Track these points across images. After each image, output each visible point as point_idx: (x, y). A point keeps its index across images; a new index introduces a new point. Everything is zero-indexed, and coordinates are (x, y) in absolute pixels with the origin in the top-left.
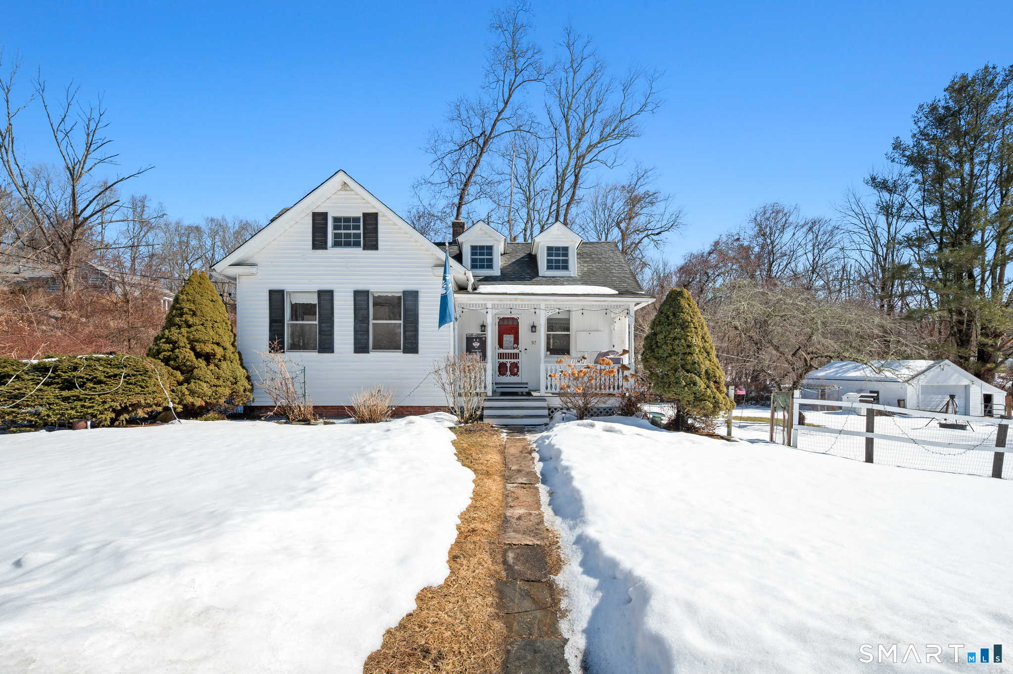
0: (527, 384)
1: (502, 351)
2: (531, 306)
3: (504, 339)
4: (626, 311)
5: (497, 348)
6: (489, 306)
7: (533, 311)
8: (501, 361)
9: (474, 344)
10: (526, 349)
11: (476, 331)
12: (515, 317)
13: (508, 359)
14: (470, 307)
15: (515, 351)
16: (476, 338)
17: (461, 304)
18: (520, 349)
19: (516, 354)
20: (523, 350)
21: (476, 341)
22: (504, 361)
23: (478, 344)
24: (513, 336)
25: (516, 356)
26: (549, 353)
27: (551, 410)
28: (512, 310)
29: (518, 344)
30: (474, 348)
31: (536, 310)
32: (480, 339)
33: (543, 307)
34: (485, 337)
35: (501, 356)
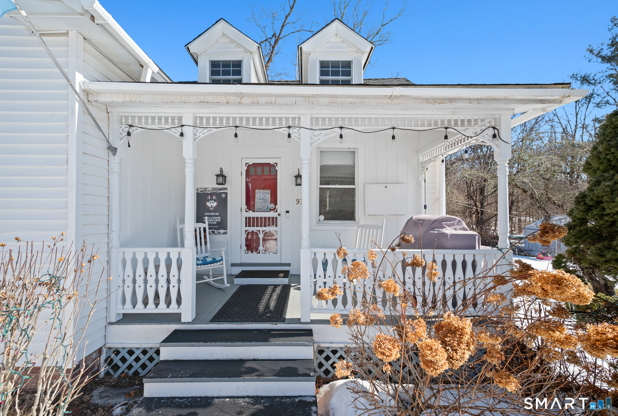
0: (289, 265)
1: (251, 214)
2: (280, 123)
3: (257, 196)
4: (491, 132)
5: (244, 210)
6: (188, 120)
7: (286, 131)
8: (251, 229)
9: (208, 204)
10: (288, 212)
11: (211, 184)
12: (272, 162)
13: (261, 226)
14: (147, 123)
15: (272, 214)
16: (212, 195)
17: (126, 118)
18: (279, 212)
19: (273, 218)
20: (283, 213)
21: (212, 199)
22: (255, 229)
23: (215, 204)
24: (269, 191)
25: (273, 221)
26: (322, 217)
27: (324, 355)
28: (239, 131)
29: (276, 204)
30: (208, 210)
31: (291, 131)
32: (219, 195)
33: (305, 122)
34: (226, 194)
35: (249, 222)
